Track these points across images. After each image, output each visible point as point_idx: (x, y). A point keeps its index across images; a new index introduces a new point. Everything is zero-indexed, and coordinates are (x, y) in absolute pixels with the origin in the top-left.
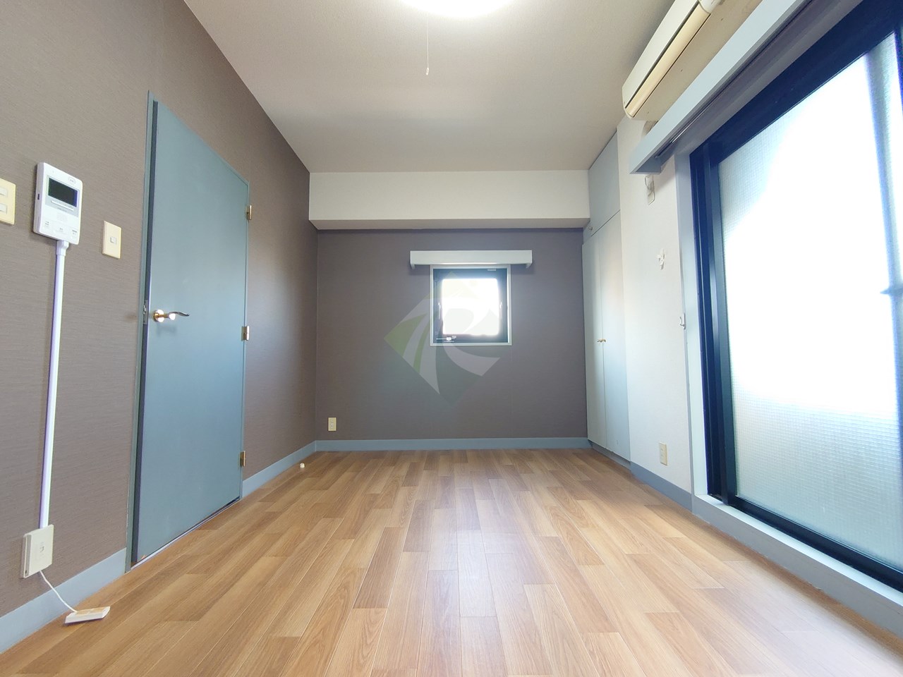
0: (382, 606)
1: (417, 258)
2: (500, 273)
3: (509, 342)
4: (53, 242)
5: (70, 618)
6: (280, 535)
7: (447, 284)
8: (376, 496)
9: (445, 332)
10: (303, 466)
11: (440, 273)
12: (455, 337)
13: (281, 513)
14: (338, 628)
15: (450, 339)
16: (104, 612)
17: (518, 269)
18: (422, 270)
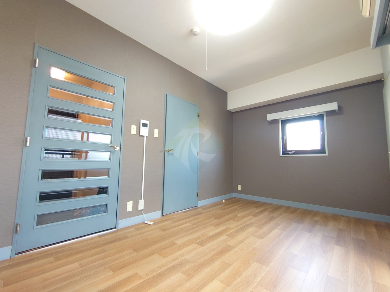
0: (202, 246)
1: (270, 117)
2: (320, 117)
3: (327, 154)
4: (143, 136)
5: (146, 222)
6: (198, 219)
7: (289, 127)
8: (237, 216)
9: (288, 149)
10: (224, 201)
11: (284, 122)
12: (293, 152)
13: (204, 213)
14: (187, 246)
15: (291, 152)
16: (151, 223)
17: (330, 113)
18: (275, 121)
